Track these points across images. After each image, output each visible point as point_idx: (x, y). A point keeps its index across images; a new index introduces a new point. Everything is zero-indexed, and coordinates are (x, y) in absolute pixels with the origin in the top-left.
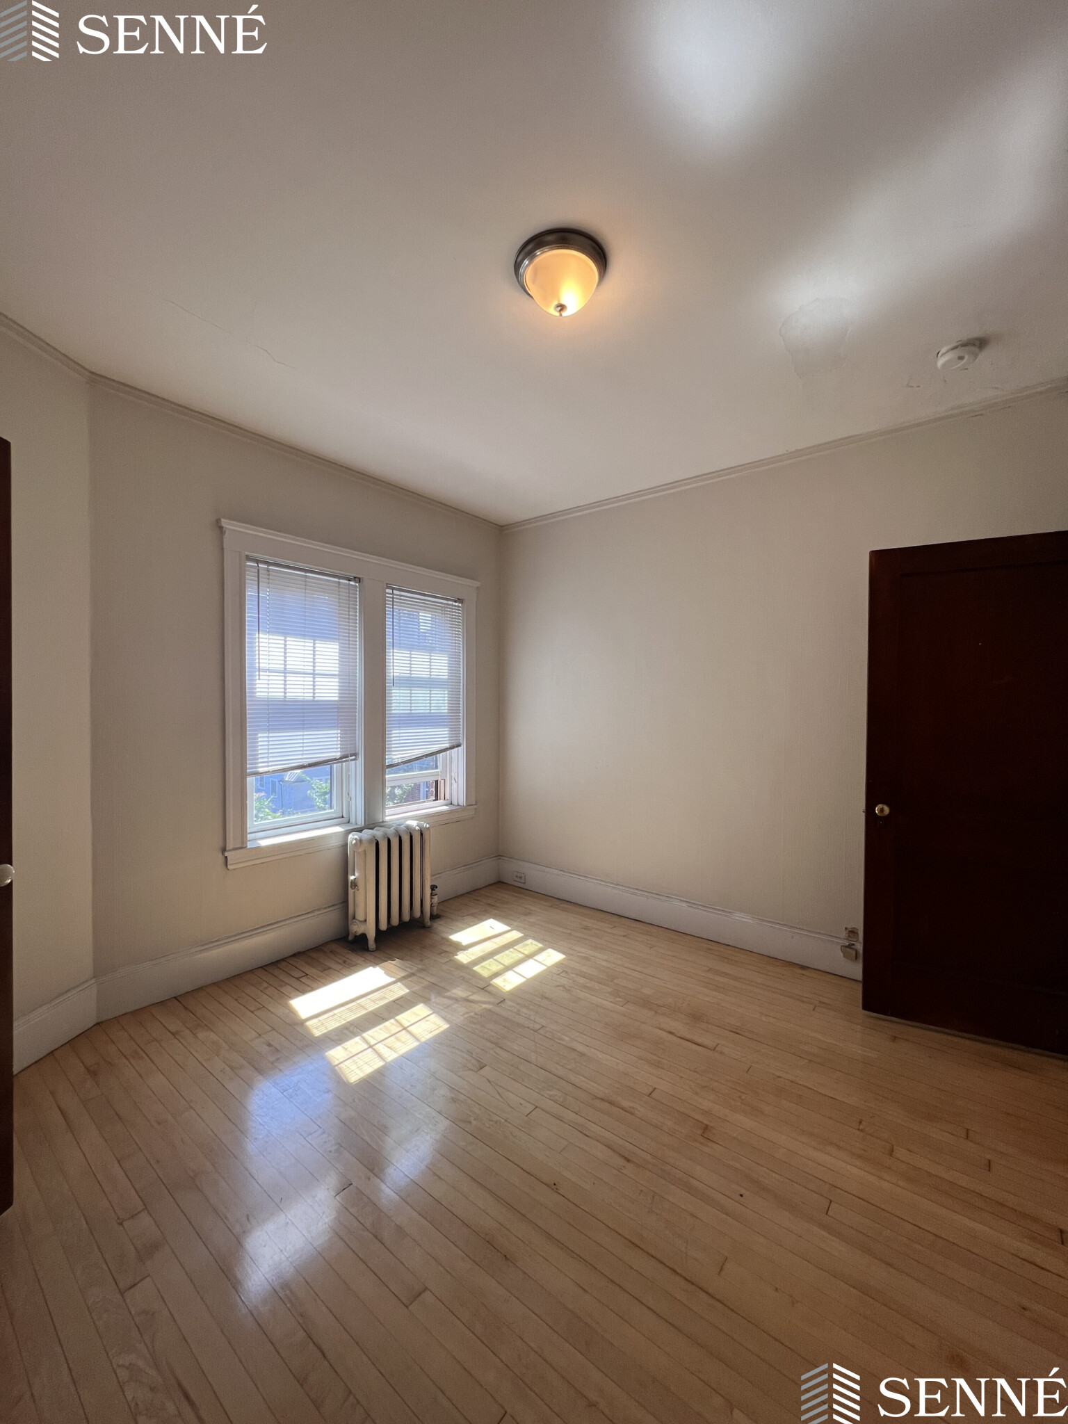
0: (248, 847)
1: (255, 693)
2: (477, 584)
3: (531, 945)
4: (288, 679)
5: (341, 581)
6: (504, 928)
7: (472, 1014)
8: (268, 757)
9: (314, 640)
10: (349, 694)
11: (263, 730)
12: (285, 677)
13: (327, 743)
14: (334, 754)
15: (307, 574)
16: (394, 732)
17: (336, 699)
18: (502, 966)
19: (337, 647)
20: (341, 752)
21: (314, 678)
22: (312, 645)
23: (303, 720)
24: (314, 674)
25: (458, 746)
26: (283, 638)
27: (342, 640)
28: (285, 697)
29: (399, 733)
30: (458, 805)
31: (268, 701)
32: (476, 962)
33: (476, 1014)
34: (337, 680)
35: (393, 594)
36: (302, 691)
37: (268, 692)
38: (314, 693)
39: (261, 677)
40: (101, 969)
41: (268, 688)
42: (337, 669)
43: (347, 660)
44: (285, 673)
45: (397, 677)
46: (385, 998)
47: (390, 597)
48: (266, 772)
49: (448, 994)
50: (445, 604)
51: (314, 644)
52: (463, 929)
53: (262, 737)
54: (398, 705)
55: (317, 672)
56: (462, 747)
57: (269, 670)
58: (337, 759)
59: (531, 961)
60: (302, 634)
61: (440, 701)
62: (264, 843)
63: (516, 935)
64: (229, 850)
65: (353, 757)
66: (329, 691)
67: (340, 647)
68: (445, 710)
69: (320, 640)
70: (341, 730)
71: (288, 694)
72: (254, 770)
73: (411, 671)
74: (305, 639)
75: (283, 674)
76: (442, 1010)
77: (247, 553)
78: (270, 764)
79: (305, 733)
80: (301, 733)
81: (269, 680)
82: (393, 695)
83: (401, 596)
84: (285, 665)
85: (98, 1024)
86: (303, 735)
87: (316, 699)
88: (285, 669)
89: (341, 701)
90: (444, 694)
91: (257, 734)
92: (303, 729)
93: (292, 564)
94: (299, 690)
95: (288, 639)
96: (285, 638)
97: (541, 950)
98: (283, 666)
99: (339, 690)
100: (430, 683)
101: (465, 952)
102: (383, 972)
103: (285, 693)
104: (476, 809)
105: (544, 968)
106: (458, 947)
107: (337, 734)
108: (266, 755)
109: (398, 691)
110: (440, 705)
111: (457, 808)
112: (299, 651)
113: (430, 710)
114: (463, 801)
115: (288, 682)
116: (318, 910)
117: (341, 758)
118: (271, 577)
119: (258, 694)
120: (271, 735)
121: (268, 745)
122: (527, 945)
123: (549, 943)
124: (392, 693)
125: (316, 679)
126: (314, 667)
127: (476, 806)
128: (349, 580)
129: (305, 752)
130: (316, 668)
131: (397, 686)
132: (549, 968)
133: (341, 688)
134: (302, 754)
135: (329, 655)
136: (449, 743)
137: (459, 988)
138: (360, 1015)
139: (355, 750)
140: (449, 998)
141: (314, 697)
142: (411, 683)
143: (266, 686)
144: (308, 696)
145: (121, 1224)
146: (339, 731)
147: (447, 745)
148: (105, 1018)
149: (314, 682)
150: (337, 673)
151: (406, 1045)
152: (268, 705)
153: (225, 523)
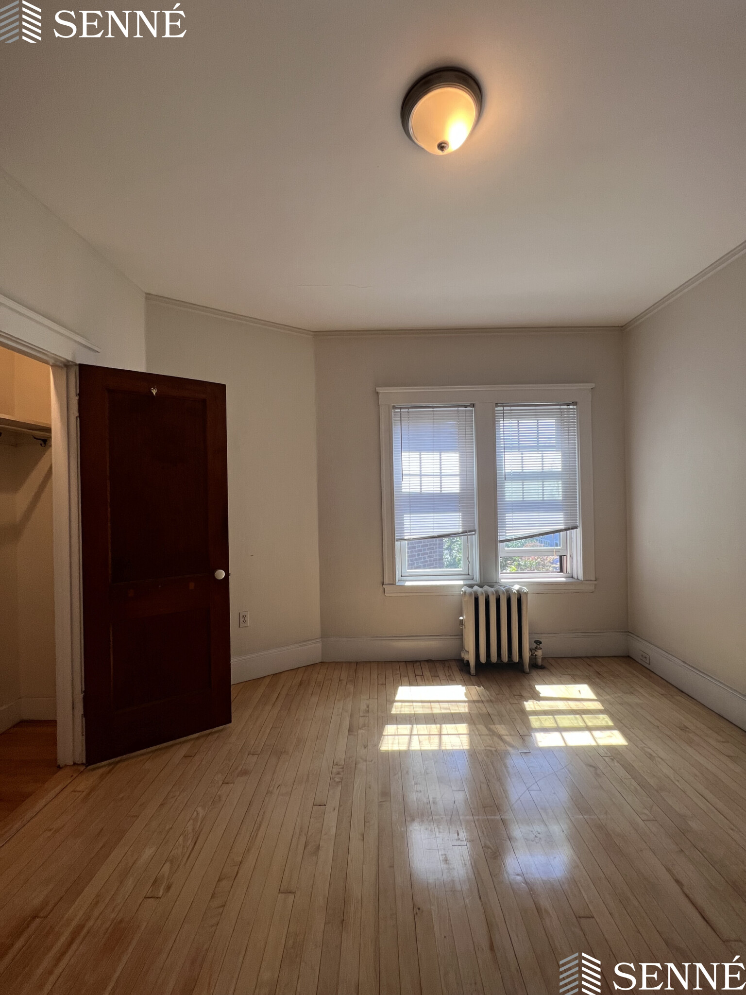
0: (397, 584)
1: (402, 489)
2: (593, 385)
3: (605, 720)
4: (422, 479)
5: (459, 409)
6: (592, 696)
7: (493, 749)
8: (410, 530)
9: (441, 453)
10: (467, 488)
11: (406, 513)
12: (421, 478)
13: (452, 522)
14: (457, 530)
15: (434, 409)
16: (506, 515)
17: (458, 491)
18: (556, 725)
19: (458, 455)
20: (462, 528)
21: (441, 478)
22: (439, 456)
23: (434, 506)
24: (441, 475)
25: (576, 528)
26: (419, 454)
27: (461, 450)
28: (421, 491)
29: (512, 516)
30: (578, 579)
31: (410, 494)
32: (536, 713)
33: (496, 751)
34: (458, 478)
35: (503, 410)
36: (432, 487)
37: (410, 489)
38: (441, 488)
39: (404, 480)
40: (325, 635)
41: (410, 486)
42: (458, 471)
43: (465, 464)
44: (421, 476)
45: (507, 473)
46: (449, 709)
47: (501, 413)
48: (409, 539)
49: (492, 727)
50: (559, 409)
51: (440, 455)
52: (553, 683)
53: (406, 517)
54: (511, 494)
55: (442, 474)
56: (579, 529)
57: (410, 475)
58: (458, 534)
59: (587, 733)
60: (432, 449)
61: (555, 490)
62: (408, 584)
63: (597, 706)
64: (386, 585)
65: (474, 533)
66: (453, 486)
67: (460, 455)
68: (560, 497)
69: (444, 452)
70: (462, 513)
71: (423, 490)
72: (401, 537)
73: (522, 467)
74: (433, 452)
75: (419, 477)
76: (476, 735)
77: (393, 405)
78: (412, 534)
79: (435, 515)
80: (433, 515)
81: (410, 481)
82: (506, 487)
83: (511, 410)
84: (421, 471)
85: (322, 662)
86: (434, 516)
87: (443, 492)
88: (421, 473)
89: (462, 493)
90: (558, 484)
91: (403, 515)
92: (434, 512)
93: (424, 405)
94: (430, 486)
95: (422, 454)
96: (420, 453)
97: (608, 728)
98: (419, 472)
99: (460, 485)
100: (543, 476)
101: (535, 702)
102: (465, 691)
103: (421, 489)
104: (595, 585)
105: (593, 744)
106: (536, 697)
107: (459, 516)
108: (409, 528)
109: (511, 484)
110: (553, 493)
111: (575, 581)
112: (430, 461)
113: (543, 498)
114: (581, 577)
115: (422, 482)
116: (446, 635)
117: (462, 533)
118: (410, 416)
119: (403, 490)
120: (412, 516)
121: (410, 522)
122: (599, 718)
123: (620, 725)
124: (505, 485)
125: (442, 479)
126: (441, 470)
127: (595, 582)
128: (466, 407)
129: (435, 528)
130: (442, 471)
131: (508, 480)
132: (598, 746)
133: (461, 484)
134: (433, 529)
135: (452, 461)
136: (564, 525)
137: (503, 726)
138: (426, 712)
139: (474, 528)
140: (490, 730)
141: (441, 491)
142: (522, 477)
143: (408, 485)
144: (437, 490)
145: (248, 754)
146: (460, 514)
147: (562, 527)
148: (325, 661)
149: (441, 480)
150: (458, 473)
151: (430, 745)
152: (410, 497)
153: (379, 389)
